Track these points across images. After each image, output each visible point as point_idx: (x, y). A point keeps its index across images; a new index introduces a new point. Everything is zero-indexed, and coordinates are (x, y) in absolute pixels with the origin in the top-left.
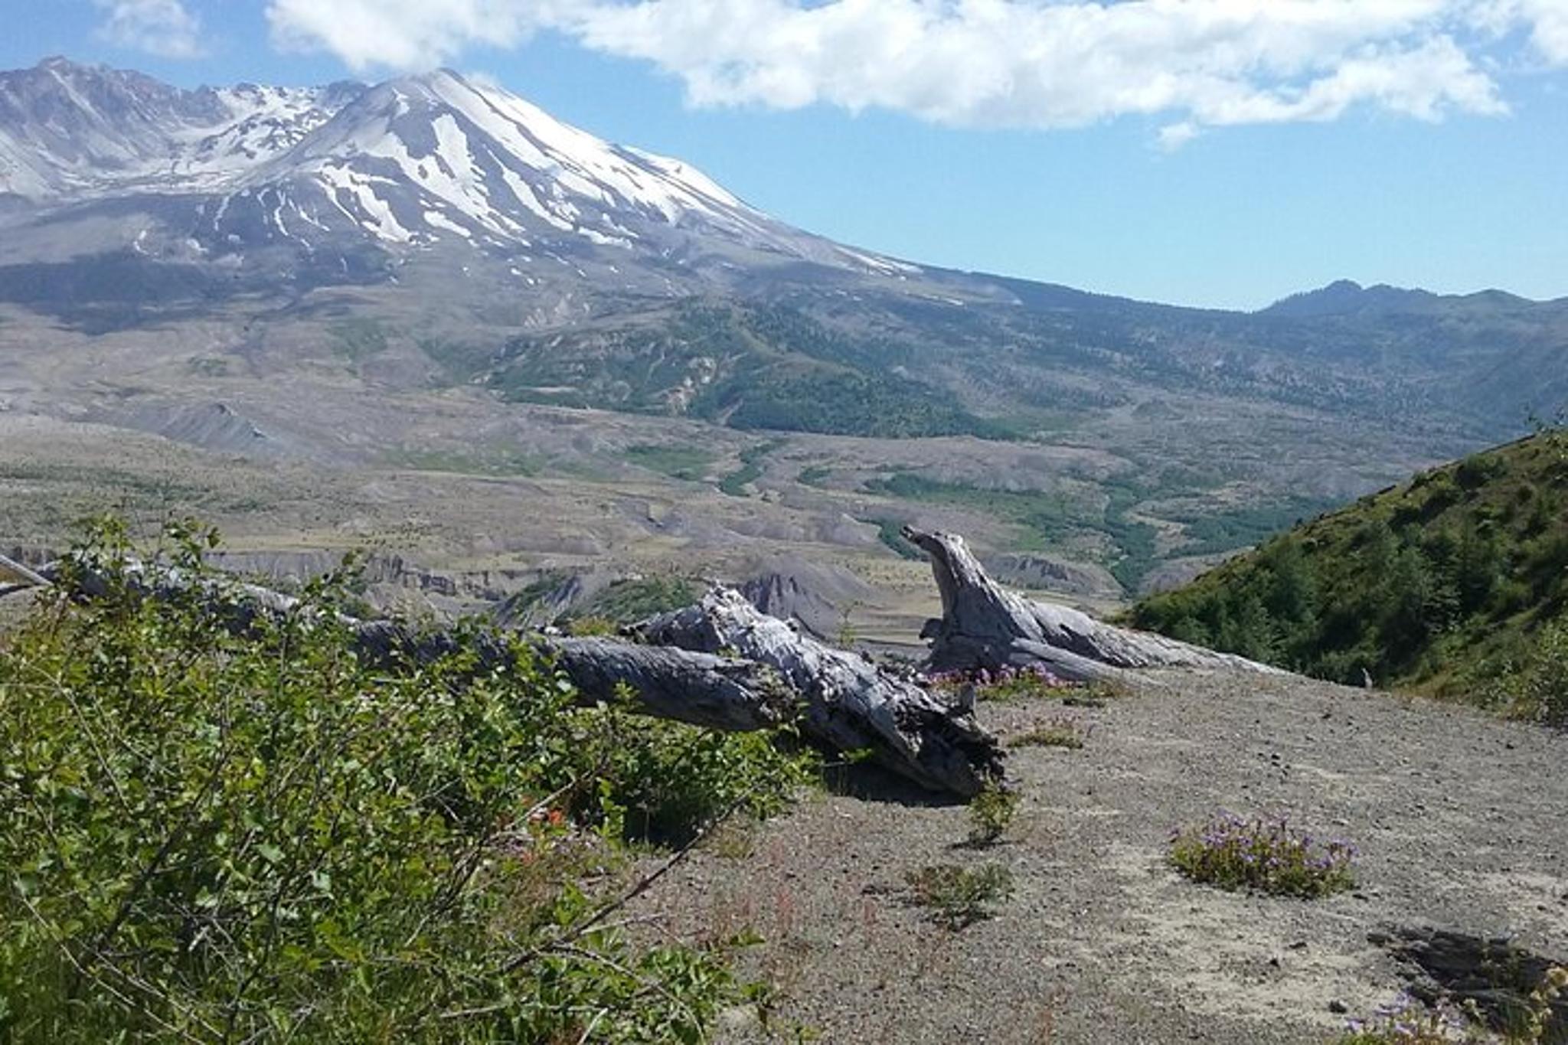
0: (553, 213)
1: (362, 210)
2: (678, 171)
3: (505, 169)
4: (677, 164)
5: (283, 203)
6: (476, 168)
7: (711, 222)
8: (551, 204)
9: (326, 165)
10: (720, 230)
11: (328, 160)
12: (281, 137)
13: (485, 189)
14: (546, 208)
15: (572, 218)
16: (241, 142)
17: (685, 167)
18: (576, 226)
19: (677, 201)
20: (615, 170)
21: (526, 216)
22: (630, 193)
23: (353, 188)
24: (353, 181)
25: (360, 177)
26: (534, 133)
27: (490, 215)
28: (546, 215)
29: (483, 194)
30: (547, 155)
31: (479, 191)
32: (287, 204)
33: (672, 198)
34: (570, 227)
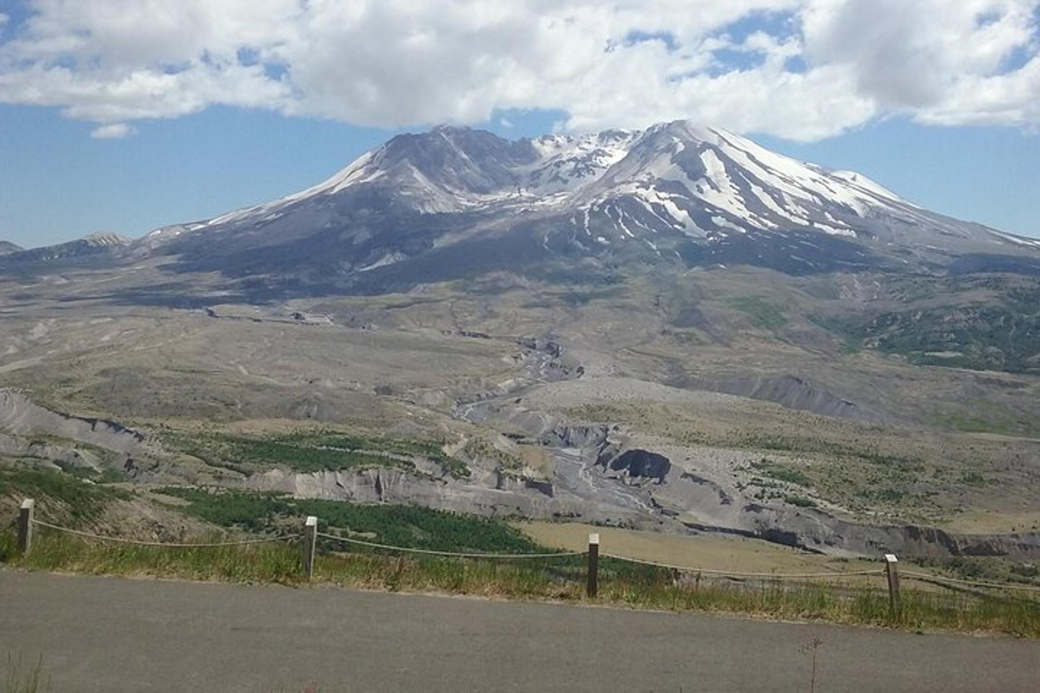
0: (791, 214)
1: (671, 217)
2: (854, 179)
3: (752, 185)
4: (852, 174)
5: (621, 214)
6: (733, 185)
7: (892, 215)
8: (787, 207)
9: (637, 187)
10: (901, 221)
11: (638, 184)
12: (583, 169)
13: (742, 199)
14: (786, 210)
15: (805, 217)
16: (558, 173)
17: (859, 176)
18: (811, 223)
19: (862, 201)
20: (814, 181)
21: (773, 216)
22: (829, 196)
23: (662, 202)
24: (659, 198)
25: (663, 195)
26: (757, 158)
27: (751, 216)
28: (787, 215)
29: (742, 202)
30: (769, 172)
31: (739, 200)
32: (624, 215)
33: (858, 199)
34: (807, 223)
